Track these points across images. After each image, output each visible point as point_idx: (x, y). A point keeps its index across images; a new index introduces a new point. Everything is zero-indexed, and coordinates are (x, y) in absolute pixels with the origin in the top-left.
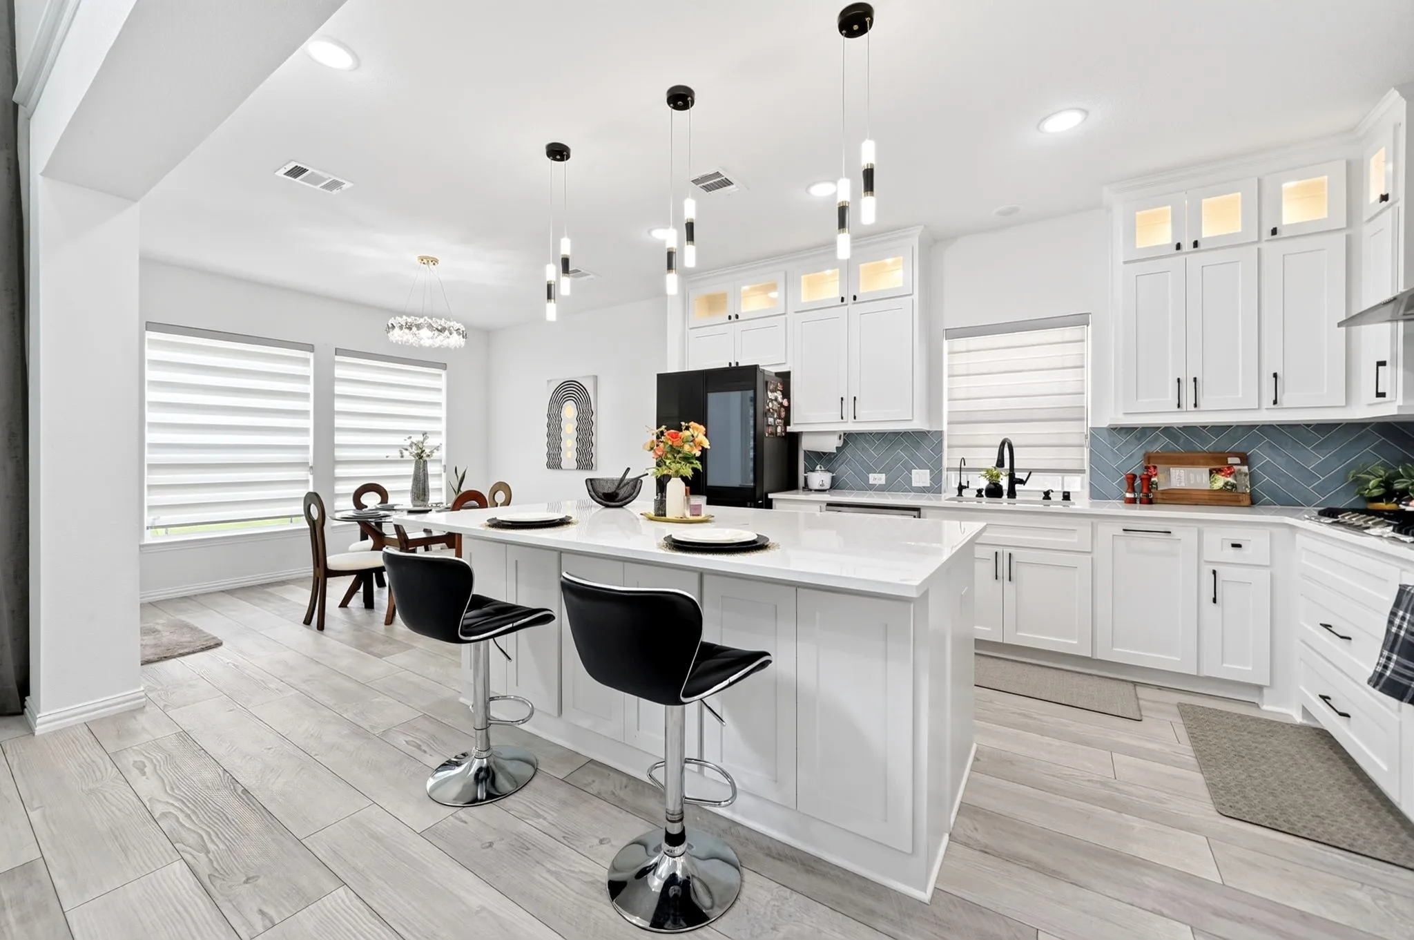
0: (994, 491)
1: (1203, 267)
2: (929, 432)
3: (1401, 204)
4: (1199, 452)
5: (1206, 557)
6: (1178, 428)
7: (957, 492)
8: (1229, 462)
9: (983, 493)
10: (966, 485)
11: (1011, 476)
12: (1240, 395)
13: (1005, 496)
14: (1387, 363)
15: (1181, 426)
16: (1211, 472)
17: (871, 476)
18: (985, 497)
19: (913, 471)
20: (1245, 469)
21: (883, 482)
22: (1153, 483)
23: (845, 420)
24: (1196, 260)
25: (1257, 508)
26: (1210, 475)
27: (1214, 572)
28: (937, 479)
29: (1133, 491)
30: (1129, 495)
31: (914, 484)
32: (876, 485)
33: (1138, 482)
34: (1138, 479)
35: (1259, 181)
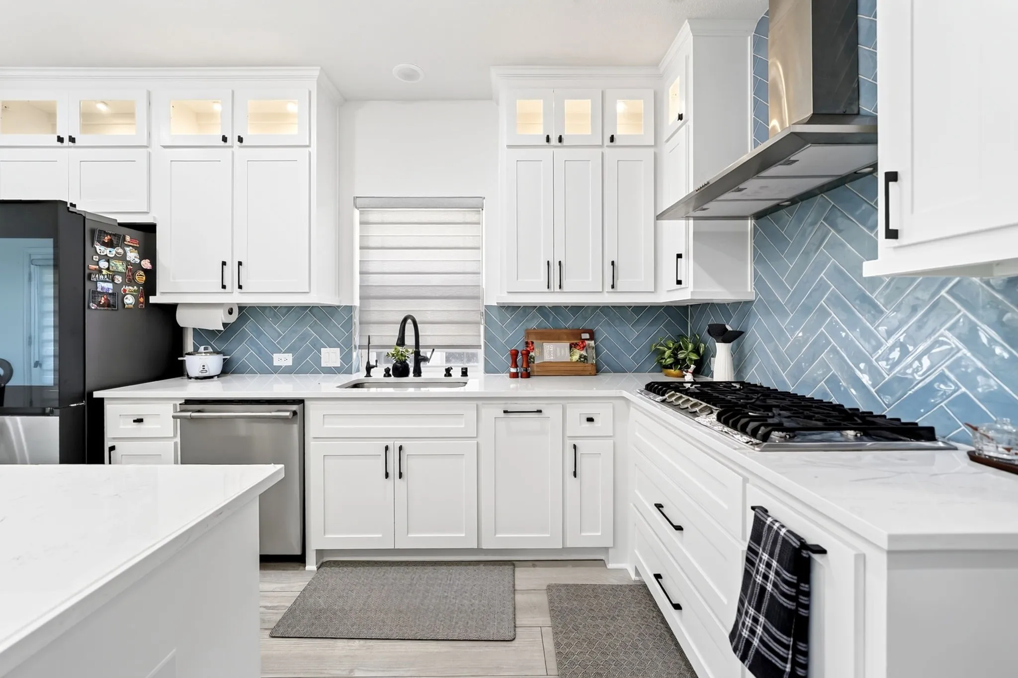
0: (400, 370)
1: (565, 161)
2: (339, 307)
3: (691, 123)
4: (562, 329)
5: (568, 434)
6: (549, 307)
7: (365, 373)
8: (583, 338)
9: (391, 372)
10: (375, 364)
11: (417, 353)
12: (591, 280)
13: (411, 374)
14: (683, 256)
15: (551, 306)
16: (571, 347)
17: (276, 356)
18: (393, 376)
19: (322, 349)
20: (592, 343)
21: (289, 363)
22: (531, 357)
23: (228, 289)
24: (561, 153)
25: (601, 377)
26: (570, 349)
27: (575, 447)
28: (346, 358)
29: (516, 366)
30: (513, 370)
31: (323, 365)
32: (281, 366)
33: (520, 357)
34: (520, 354)
35: (603, 93)
